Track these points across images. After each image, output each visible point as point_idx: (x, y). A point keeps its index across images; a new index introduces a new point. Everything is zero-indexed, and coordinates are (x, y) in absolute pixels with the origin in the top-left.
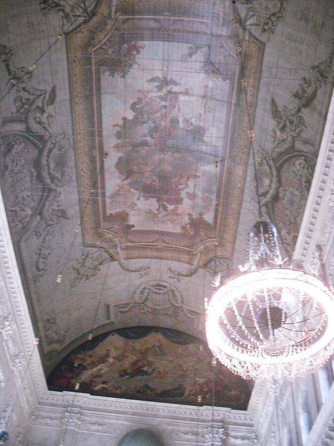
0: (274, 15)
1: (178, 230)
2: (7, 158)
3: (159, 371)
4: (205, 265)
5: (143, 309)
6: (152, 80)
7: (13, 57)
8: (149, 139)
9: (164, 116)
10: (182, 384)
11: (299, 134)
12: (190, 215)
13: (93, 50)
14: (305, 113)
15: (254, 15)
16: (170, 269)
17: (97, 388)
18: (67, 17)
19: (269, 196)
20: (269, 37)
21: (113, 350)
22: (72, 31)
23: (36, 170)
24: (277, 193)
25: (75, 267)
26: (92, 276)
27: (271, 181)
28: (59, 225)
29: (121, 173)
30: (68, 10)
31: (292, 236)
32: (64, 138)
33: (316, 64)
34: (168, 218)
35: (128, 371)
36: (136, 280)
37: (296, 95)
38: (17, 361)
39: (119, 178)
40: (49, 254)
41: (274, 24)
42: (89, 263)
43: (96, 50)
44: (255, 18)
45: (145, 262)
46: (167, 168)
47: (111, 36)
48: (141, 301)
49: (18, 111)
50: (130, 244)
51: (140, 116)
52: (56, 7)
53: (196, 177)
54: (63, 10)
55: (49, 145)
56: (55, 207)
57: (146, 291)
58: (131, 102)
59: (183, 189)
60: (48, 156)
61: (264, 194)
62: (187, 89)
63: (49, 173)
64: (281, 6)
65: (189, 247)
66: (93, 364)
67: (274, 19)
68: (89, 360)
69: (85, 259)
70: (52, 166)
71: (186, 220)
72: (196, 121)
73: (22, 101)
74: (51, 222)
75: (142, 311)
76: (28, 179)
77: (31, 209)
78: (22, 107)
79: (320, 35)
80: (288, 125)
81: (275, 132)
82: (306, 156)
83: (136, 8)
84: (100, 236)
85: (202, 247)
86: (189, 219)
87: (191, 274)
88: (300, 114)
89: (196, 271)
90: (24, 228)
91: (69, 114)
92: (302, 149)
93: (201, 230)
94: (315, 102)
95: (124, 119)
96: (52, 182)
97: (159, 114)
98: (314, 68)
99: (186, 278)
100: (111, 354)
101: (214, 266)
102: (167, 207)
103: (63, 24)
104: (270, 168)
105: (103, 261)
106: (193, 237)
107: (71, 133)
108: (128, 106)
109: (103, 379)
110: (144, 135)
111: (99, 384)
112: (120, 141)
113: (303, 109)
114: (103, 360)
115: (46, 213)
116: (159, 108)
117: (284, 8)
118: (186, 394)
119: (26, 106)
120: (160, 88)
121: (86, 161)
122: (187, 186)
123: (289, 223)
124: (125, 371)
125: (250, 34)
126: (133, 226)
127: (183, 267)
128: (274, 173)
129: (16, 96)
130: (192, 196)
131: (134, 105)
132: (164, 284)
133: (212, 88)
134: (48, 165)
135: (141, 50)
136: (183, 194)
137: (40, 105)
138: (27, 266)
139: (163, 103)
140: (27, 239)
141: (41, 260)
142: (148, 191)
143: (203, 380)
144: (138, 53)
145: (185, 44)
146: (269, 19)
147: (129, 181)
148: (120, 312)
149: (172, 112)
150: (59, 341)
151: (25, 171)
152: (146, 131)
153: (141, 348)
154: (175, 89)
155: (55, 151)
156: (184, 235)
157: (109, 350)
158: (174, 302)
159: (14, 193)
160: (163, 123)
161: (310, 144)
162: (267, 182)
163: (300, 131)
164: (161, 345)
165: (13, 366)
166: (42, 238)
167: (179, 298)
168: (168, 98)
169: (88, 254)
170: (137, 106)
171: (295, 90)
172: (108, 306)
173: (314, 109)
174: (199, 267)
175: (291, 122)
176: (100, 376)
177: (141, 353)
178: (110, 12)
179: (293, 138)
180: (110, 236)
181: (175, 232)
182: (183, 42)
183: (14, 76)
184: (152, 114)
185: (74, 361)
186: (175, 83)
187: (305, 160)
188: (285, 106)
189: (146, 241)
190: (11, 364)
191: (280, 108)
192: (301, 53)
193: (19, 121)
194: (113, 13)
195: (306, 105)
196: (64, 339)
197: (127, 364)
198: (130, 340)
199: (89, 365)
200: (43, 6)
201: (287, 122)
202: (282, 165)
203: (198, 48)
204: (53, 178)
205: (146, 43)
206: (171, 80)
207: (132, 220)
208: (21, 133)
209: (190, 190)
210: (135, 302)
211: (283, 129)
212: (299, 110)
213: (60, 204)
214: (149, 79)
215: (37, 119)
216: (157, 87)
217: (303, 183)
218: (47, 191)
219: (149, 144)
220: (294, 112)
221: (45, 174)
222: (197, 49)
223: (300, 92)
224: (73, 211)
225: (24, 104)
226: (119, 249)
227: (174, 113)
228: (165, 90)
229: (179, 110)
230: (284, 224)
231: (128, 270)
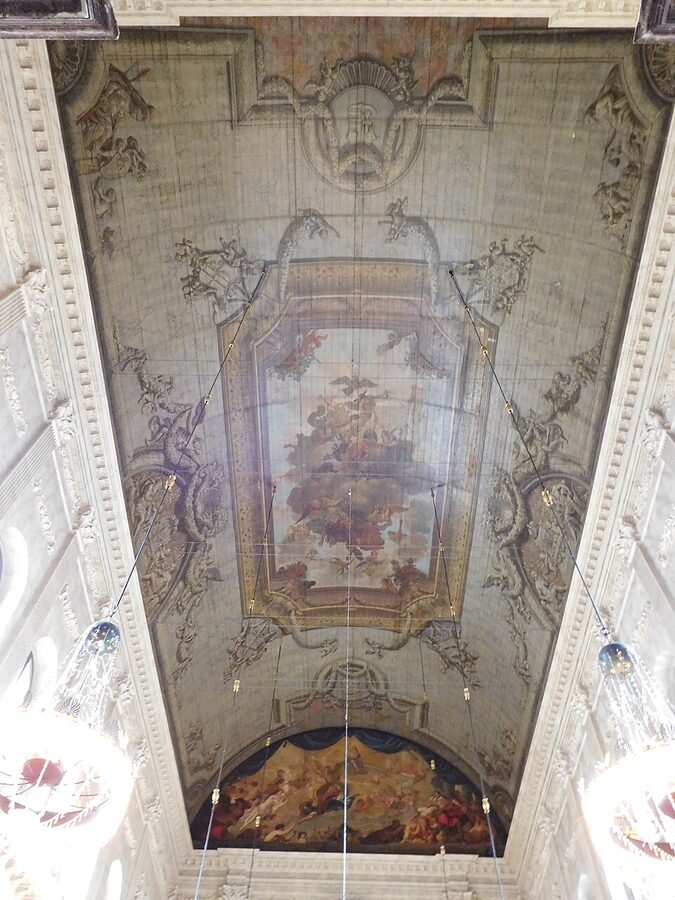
0: (510, 288)
1: (378, 585)
2: (140, 505)
3: (360, 801)
4: (419, 633)
5: (328, 701)
6: (338, 381)
7: (147, 362)
8: (334, 461)
9: (355, 431)
10: (399, 818)
11: (555, 449)
12: (394, 562)
13: (256, 344)
14: (564, 420)
15: (481, 289)
16: (367, 640)
17: (269, 838)
18: (219, 302)
19: (512, 534)
20: (504, 318)
21: (287, 771)
22: (226, 321)
23: (177, 518)
24: (526, 529)
25: (230, 649)
26: (254, 660)
27: (515, 514)
28: (209, 591)
29: (295, 510)
30: (220, 293)
31: (553, 590)
32: (217, 467)
33: (577, 353)
34: (364, 568)
35: (314, 804)
36: (318, 661)
37: (548, 396)
38: (152, 809)
39: (293, 517)
40: (195, 635)
41: (511, 299)
42: (251, 640)
43: (259, 345)
44: (482, 292)
45: (331, 633)
46: (362, 500)
47: (280, 325)
48: (325, 690)
49: (153, 437)
50: (309, 609)
51: (321, 432)
52: (204, 290)
53: (402, 510)
54: (215, 294)
55: (196, 480)
56: (204, 566)
57: (333, 675)
58: (309, 414)
59: (384, 527)
60: (194, 496)
61: (506, 531)
62: (387, 392)
63: (196, 520)
64: (520, 278)
65: (395, 608)
66: (260, 797)
67: (510, 294)
68: (253, 792)
69: (245, 636)
70: (200, 509)
71: (389, 569)
72: (401, 434)
73: (159, 423)
74: (198, 589)
75: (327, 705)
76: (167, 531)
77: (171, 573)
78: (159, 431)
79: (580, 316)
80: (538, 436)
81: (517, 445)
82: (566, 479)
83: (315, 284)
84: (266, 601)
85: (414, 606)
86: (394, 569)
87: (398, 647)
88: (555, 421)
89: (405, 642)
90: (161, 602)
91: (224, 435)
92: (561, 469)
93: (411, 583)
94: (578, 406)
95: (300, 436)
96: (200, 531)
97: (347, 427)
98: (574, 360)
99: (392, 652)
100: (285, 777)
101: (432, 633)
102: (361, 554)
103: (215, 312)
104: (513, 494)
105: (271, 636)
106: (400, 594)
107: (225, 461)
108: (305, 420)
109: (277, 820)
110: (328, 457)
111: (271, 831)
112: (294, 467)
113: (559, 415)
114: (274, 789)
115: (191, 576)
116: (349, 419)
117: (524, 280)
118: (406, 835)
119: (165, 430)
120: (348, 392)
121: (247, 497)
122: (390, 523)
123: (546, 571)
124: (309, 804)
125: (476, 313)
126: (313, 583)
127: (386, 637)
128: (519, 502)
129: (151, 415)
130: (398, 537)
131: (312, 416)
132: (359, 663)
133: (422, 389)
134: (195, 508)
135: (322, 341)
136: (384, 535)
137: (184, 426)
138: (165, 656)
139: (354, 412)
140: (165, 618)
141: (184, 645)
142: (334, 533)
143: (429, 810)
144: (318, 345)
145: (383, 331)
146: (504, 293)
147: (307, 520)
148: (294, 708)
149: (367, 423)
150: (207, 766)
151: (164, 520)
152: (330, 452)
153: (329, 764)
154: (370, 392)
155: (205, 487)
156: (386, 592)
157: (280, 771)
158: (374, 690)
159: (149, 554)
160: (354, 439)
161: (574, 463)
162: (508, 514)
163: (557, 445)
164: (359, 756)
165: (147, 819)
166: (186, 612)
167: (382, 682)
168: (361, 404)
169: (249, 628)
170: (318, 418)
171: (546, 390)
172: (276, 703)
173: (577, 415)
174: (409, 635)
175: (543, 433)
176: (272, 817)
177: (331, 772)
178: (279, 291)
179: (547, 454)
180: (280, 599)
181: (373, 587)
182: (380, 328)
183: (148, 389)
184: (338, 427)
185: (230, 795)
186: (371, 385)
187: (568, 485)
188: (531, 410)
189: (332, 602)
190: (143, 817)
191: (524, 413)
192: (553, 340)
193: (155, 450)
194: (282, 294)
195: (565, 409)
196: (213, 762)
197: (310, 791)
198: (312, 752)
199: (254, 800)
200: (187, 290)
201: (536, 432)
202: (530, 491)
203: (401, 335)
204: (200, 526)
205: (328, 331)
206: (365, 380)
207: (311, 576)
208: (158, 468)
209: (394, 528)
210: (317, 693)
211: (530, 441)
212: (554, 416)
213: (210, 561)
214: (333, 380)
215: (180, 446)
216: (344, 390)
217: (566, 516)
218: (192, 545)
219: (335, 469)
220: (545, 418)
221: (191, 522)
222: (400, 338)
223: (554, 391)
224: (228, 570)
225: (161, 427)
226: (293, 617)
227: (370, 424)
228: (355, 395)
229: (376, 419)
230: (540, 573)
231: (307, 647)
